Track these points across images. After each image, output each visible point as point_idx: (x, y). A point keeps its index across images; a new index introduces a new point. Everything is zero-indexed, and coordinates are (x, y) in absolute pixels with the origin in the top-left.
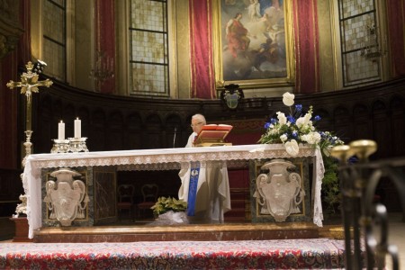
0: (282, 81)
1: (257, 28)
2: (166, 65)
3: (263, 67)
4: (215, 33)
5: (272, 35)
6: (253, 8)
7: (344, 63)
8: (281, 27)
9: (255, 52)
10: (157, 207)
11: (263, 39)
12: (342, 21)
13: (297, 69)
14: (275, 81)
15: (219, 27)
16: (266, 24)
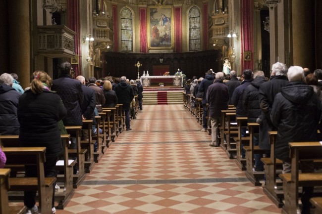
0: (170, 48)
1: (162, 29)
2: (132, 41)
3: (164, 43)
4: (148, 30)
5: (167, 32)
6: (161, 22)
7: (190, 43)
8: (170, 30)
9: (161, 38)
10: (160, 84)
11: (164, 33)
12: (190, 29)
13: (175, 44)
14: (167, 48)
15: (149, 28)
16: (165, 28)
